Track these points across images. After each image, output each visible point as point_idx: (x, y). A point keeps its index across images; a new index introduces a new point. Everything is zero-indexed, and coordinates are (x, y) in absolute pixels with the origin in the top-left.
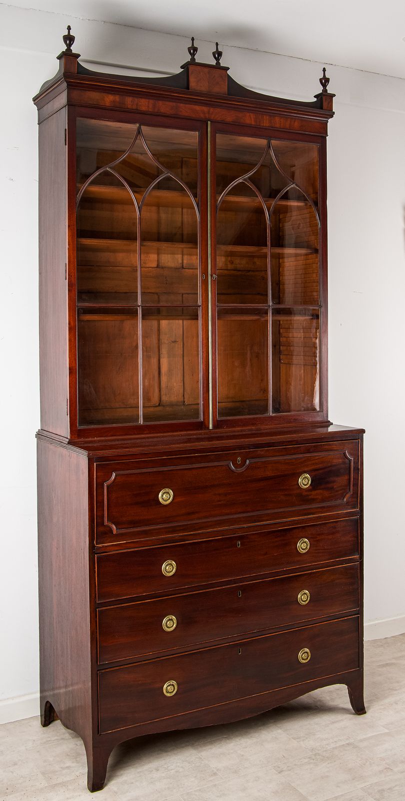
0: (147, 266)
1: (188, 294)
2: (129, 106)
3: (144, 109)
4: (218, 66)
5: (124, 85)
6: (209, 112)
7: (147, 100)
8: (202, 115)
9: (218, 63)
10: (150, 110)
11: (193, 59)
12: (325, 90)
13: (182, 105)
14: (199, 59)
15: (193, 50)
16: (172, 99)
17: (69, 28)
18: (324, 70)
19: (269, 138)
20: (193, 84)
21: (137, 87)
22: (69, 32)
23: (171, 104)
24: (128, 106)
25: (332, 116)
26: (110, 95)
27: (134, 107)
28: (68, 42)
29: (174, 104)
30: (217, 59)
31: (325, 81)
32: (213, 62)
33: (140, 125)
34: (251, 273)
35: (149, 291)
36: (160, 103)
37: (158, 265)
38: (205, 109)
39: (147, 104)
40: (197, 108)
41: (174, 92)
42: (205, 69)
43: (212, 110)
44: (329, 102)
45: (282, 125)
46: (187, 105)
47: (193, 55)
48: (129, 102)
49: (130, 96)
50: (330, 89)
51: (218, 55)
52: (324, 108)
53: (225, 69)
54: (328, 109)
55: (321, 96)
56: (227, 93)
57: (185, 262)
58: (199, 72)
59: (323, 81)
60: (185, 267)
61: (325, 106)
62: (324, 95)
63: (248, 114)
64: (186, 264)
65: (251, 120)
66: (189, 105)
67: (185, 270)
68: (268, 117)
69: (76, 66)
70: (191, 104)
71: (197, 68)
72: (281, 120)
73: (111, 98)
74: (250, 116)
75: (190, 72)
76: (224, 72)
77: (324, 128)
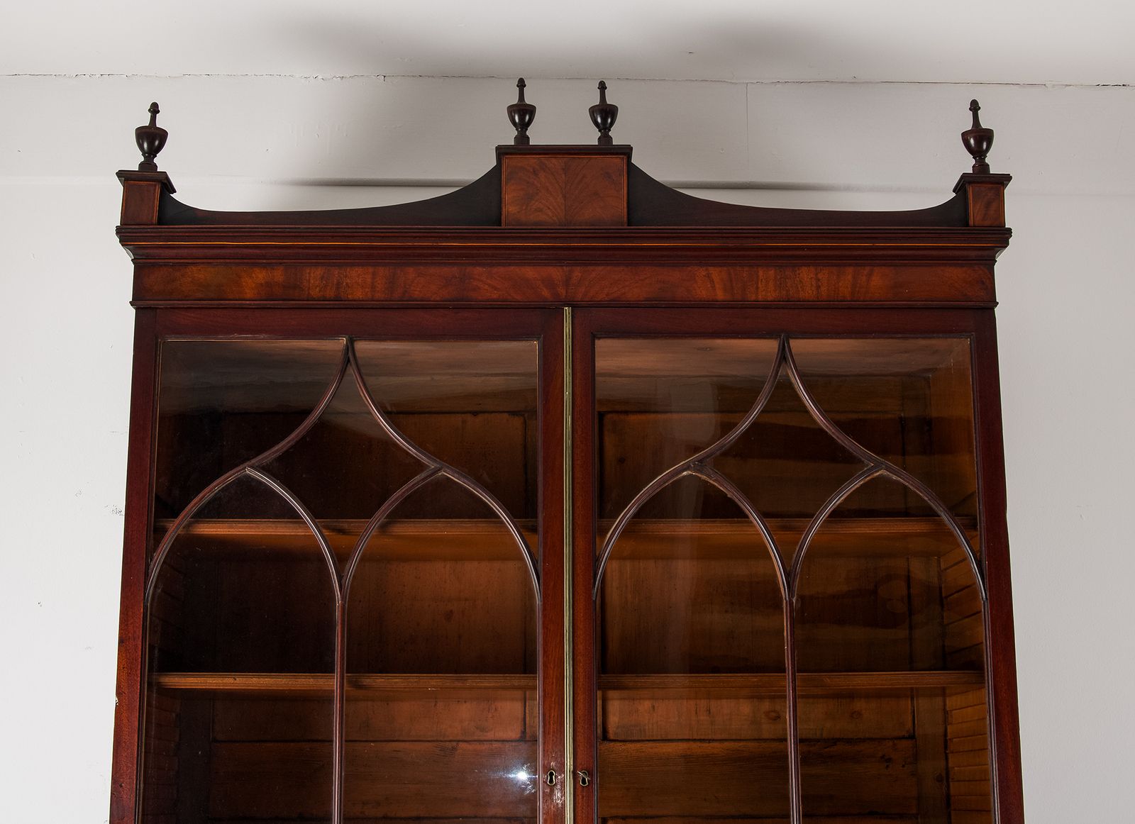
0: (490, 735)
2: (315, 292)
3: (358, 294)
4: (606, 148)
5: (296, 238)
6: (567, 282)
7: (371, 269)
8: (546, 293)
9: (605, 137)
10: (378, 295)
11: (522, 138)
12: (981, 167)
13: (480, 269)
14: (538, 136)
15: (523, 113)
16: (450, 256)
17: (154, 109)
18: (975, 107)
19: (784, 334)
20: (511, 207)
21: (333, 238)
22: (153, 119)
23: (446, 270)
24: (312, 293)
25: (1005, 244)
26: (257, 270)
27: (330, 293)
28: (145, 146)
29: (455, 270)
30: (604, 128)
31: (978, 140)
32: (590, 136)
33: (351, 342)
36: (411, 272)
37: (524, 732)
38: (556, 273)
39: (369, 280)
40: (530, 272)
41: (447, 239)
42: (554, 161)
43: (577, 273)
44: (988, 205)
45: (823, 289)
46: (495, 270)
47: (523, 126)
48: (314, 279)
49: (317, 265)
50: (996, 162)
51: (605, 114)
52: (971, 223)
53: (626, 151)
54: (987, 223)
55: (963, 185)
56: (625, 219)
57: (613, 720)
58: (535, 173)
59: (972, 141)
60: (611, 736)
61: (976, 214)
62: (970, 183)
63: (701, 272)
64: (618, 728)
65: (713, 287)
66: (502, 270)
67: (612, 744)
68: (772, 272)
69: (157, 203)
70: (510, 265)
71: (532, 160)
72: (820, 276)
73: (260, 276)
74: (708, 276)
75: (503, 177)
76: (617, 161)
77: (983, 283)
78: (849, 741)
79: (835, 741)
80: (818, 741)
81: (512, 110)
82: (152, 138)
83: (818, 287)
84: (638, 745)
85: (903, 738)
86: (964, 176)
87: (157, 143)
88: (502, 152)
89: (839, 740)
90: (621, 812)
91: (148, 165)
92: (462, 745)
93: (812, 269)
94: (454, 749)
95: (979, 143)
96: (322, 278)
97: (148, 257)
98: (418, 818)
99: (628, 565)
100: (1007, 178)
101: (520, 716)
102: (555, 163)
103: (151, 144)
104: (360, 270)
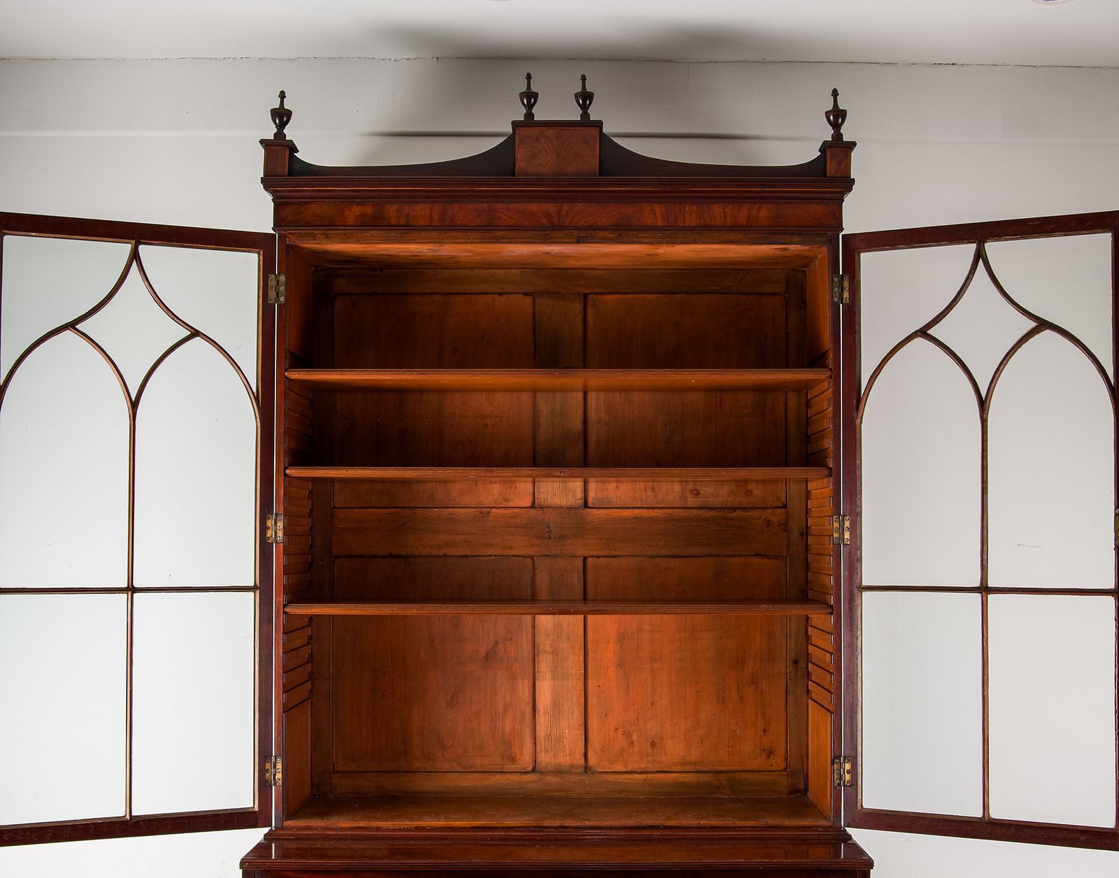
0: (512, 504)
1: (598, 557)
2: (393, 221)
3: (421, 222)
4: (585, 122)
5: (380, 185)
6: (559, 213)
7: (429, 206)
8: (545, 221)
9: (585, 115)
11: (529, 115)
12: (838, 136)
13: (500, 205)
14: (540, 114)
15: (530, 98)
16: (481, 197)
17: (282, 95)
18: (835, 93)
20: (521, 164)
21: (404, 184)
22: (282, 103)
24: (391, 221)
25: (850, 189)
26: (355, 206)
27: (403, 221)
28: (277, 121)
29: (485, 206)
30: (585, 108)
31: (837, 117)
32: (575, 114)
34: (738, 513)
35: (513, 552)
36: (456, 207)
37: (534, 502)
38: (551, 207)
39: (428, 213)
40: (534, 207)
41: (480, 185)
42: (551, 131)
43: (566, 207)
44: (840, 163)
45: (728, 219)
46: (511, 206)
47: (530, 107)
48: (392, 211)
49: (393, 203)
50: (847, 133)
51: (584, 98)
52: (828, 175)
53: (599, 124)
54: (839, 175)
55: (825, 147)
56: (598, 171)
57: (591, 495)
58: (537, 139)
59: (832, 118)
60: (590, 505)
61: (831, 169)
62: (829, 147)
63: (648, 207)
64: (594, 500)
65: (656, 217)
66: (515, 205)
67: (590, 510)
68: (694, 207)
69: (287, 161)
70: (521, 202)
71: (536, 131)
72: (726, 210)
73: (357, 210)
74: (652, 209)
75: (517, 142)
76: (593, 132)
77: (834, 215)
78: (744, 509)
79: (735, 509)
80: (724, 508)
81: (522, 95)
82: (282, 116)
83: (725, 217)
84: (607, 511)
85: (779, 507)
86: (825, 142)
87: (285, 119)
88: (515, 125)
89: (737, 508)
90: (596, 553)
91: (280, 135)
92: (494, 510)
93: (721, 205)
94: (488, 513)
95: (836, 118)
96: (398, 211)
97: (283, 197)
98: (466, 556)
99: (602, 396)
100: (854, 144)
101: (531, 492)
102: (550, 132)
103: (281, 120)
104: (422, 206)
